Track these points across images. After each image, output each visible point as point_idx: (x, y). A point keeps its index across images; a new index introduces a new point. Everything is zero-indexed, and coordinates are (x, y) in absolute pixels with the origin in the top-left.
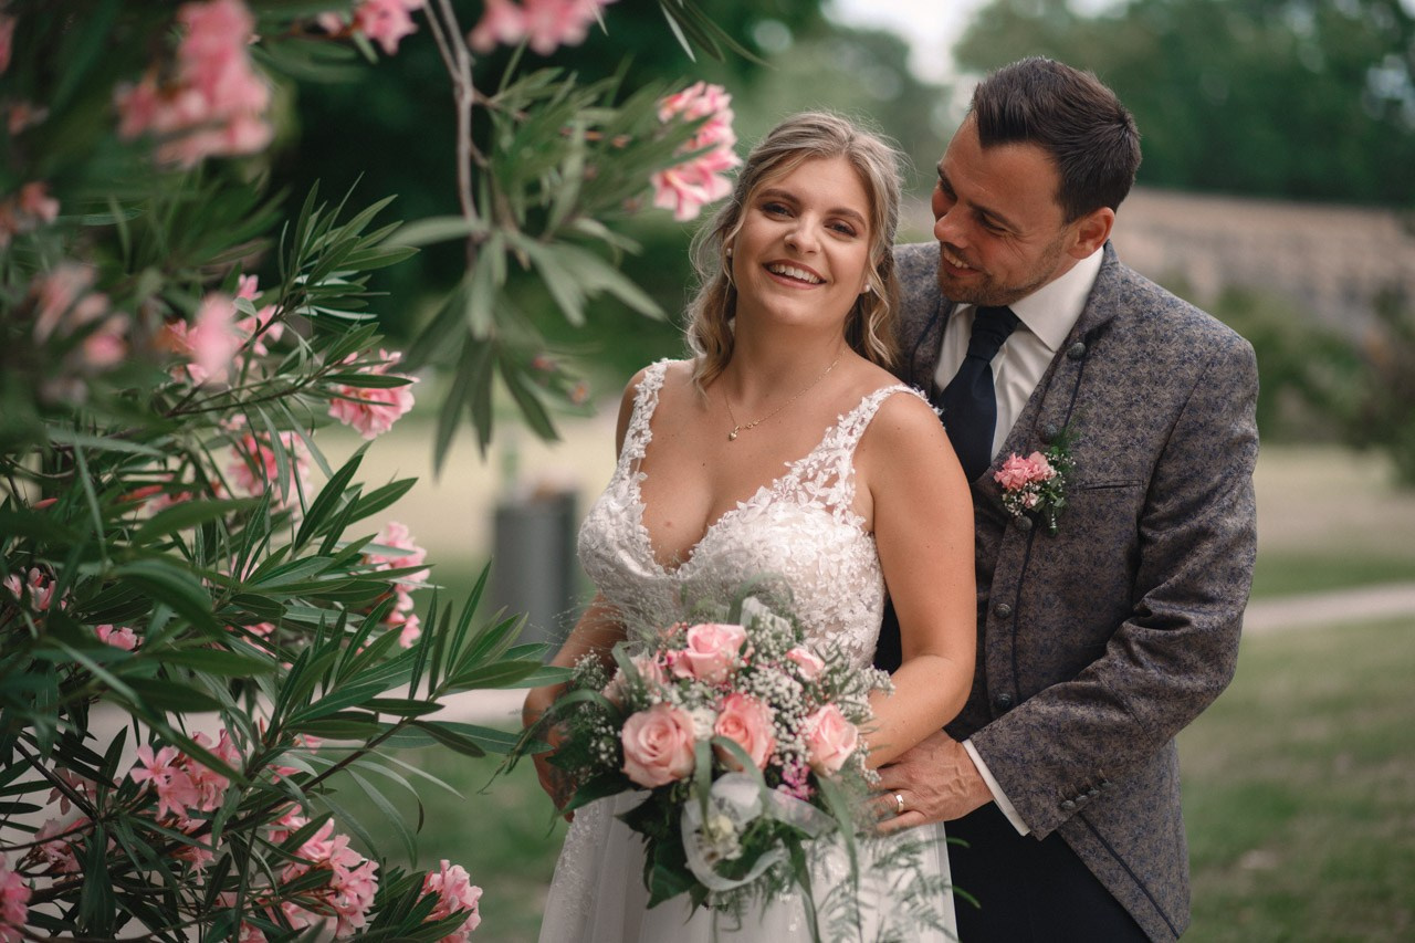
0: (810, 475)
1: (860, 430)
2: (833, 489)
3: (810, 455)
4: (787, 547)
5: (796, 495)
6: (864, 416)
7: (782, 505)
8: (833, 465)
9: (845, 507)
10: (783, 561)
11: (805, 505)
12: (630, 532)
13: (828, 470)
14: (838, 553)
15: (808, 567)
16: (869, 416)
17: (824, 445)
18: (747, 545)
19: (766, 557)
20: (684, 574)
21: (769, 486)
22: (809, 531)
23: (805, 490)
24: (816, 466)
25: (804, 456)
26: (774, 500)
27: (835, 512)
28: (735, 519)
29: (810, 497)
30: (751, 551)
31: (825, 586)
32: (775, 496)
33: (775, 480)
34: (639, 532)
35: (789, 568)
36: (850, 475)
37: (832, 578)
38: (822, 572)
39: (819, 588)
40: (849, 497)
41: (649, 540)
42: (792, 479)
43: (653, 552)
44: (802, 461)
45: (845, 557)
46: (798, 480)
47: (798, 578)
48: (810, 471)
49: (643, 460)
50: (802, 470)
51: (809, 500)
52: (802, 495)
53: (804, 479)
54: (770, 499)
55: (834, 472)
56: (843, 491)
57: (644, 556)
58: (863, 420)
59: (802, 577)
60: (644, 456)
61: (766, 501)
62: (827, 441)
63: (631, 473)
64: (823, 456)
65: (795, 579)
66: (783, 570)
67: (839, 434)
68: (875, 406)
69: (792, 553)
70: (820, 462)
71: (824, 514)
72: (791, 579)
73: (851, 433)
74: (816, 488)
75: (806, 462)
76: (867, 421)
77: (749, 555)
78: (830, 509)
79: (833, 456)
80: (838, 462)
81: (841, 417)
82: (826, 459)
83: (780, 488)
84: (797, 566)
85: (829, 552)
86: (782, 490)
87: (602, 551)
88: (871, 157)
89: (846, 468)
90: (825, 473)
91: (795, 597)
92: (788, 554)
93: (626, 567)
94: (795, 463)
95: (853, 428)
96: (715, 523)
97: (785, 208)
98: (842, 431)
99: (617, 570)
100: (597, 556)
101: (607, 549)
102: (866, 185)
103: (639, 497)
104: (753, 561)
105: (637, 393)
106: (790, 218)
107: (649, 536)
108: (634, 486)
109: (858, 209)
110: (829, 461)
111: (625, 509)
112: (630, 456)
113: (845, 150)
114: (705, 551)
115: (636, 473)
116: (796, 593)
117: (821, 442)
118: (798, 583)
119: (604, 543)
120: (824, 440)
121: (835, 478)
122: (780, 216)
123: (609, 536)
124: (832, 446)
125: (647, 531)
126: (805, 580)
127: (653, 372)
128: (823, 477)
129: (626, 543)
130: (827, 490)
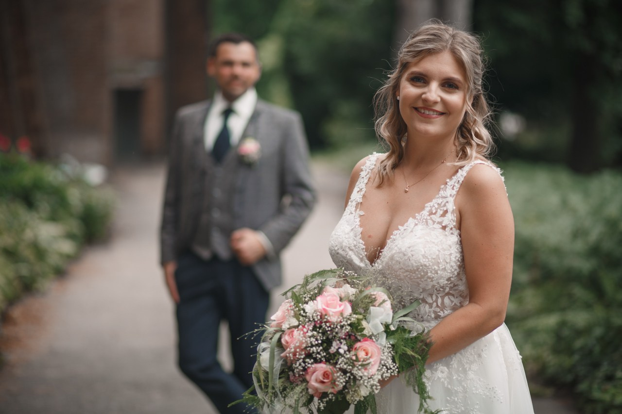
0: (434, 212)
1: (457, 186)
2: (445, 218)
3: (434, 200)
4: (422, 250)
5: (427, 222)
6: (459, 179)
7: (420, 227)
8: (445, 205)
9: (453, 226)
10: (421, 257)
11: (431, 227)
12: (355, 242)
13: (443, 208)
14: (449, 250)
15: (434, 259)
16: (462, 179)
17: (440, 195)
18: (403, 249)
19: (412, 255)
20: (379, 265)
21: (414, 217)
22: (433, 240)
23: (431, 219)
24: (437, 206)
25: (430, 201)
26: (416, 225)
27: (447, 229)
28: (398, 235)
29: (434, 222)
30: (405, 252)
31: (444, 267)
32: (417, 222)
33: (417, 214)
34: (359, 243)
35: (424, 260)
36: (453, 210)
37: (447, 263)
38: (441, 261)
39: (441, 268)
40: (454, 221)
41: (364, 247)
42: (425, 213)
43: (366, 253)
44: (430, 203)
45: (453, 252)
46: (428, 214)
47: (430, 265)
48: (433, 208)
49: (361, 203)
50: (430, 208)
51: (434, 224)
52: (430, 222)
53: (431, 213)
54: (414, 224)
55: (445, 209)
56: (451, 218)
57: (361, 255)
58: (459, 181)
59: (431, 264)
60: (361, 201)
61: (412, 225)
62: (442, 193)
63: (356, 210)
64: (440, 201)
65: (428, 265)
66: (421, 261)
67: (447, 189)
68: (465, 174)
69: (425, 252)
70: (438, 204)
71: (441, 231)
72: (425, 266)
73: (453, 189)
74: (436, 218)
75: (431, 204)
76: (461, 182)
77: (404, 255)
78: (444, 228)
79: (445, 200)
80: (447, 204)
81: (448, 180)
82: (442, 202)
83: (419, 218)
84: (428, 259)
85: (444, 250)
86: (420, 219)
87: (340, 251)
88: (462, 48)
89: (451, 207)
90: (441, 210)
91: (429, 274)
92: (423, 253)
93: (352, 261)
94: (426, 205)
95: (454, 186)
96: (390, 238)
97: (421, 79)
98: (449, 187)
99: (347, 262)
100: (338, 253)
101: (343, 250)
102: (460, 63)
103: (359, 223)
104: (406, 258)
105: (362, 170)
106: (425, 84)
107: (364, 245)
108: (357, 216)
109: (457, 76)
110: (443, 204)
111: (352, 230)
112: (356, 202)
113: (449, 46)
114: (386, 253)
115: (358, 210)
116: (429, 272)
117: (438, 194)
118: (430, 267)
119: (342, 247)
120: (440, 192)
121: (446, 212)
122: (419, 84)
123: (344, 244)
124: (444, 195)
125: (363, 243)
126: (433, 265)
127: (370, 161)
128: (440, 212)
129: (353, 248)
130: (442, 218)
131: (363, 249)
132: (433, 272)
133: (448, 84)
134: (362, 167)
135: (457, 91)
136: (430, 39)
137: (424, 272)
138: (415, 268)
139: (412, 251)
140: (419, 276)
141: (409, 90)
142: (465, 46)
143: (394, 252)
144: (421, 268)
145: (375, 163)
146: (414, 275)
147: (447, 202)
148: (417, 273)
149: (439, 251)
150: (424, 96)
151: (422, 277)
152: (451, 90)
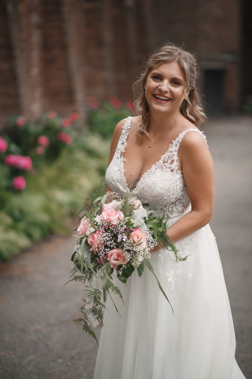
0: (166, 161)
1: (178, 145)
2: (173, 165)
3: (166, 154)
4: (160, 185)
5: (162, 167)
6: (179, 140)
7: (158, 170)
8: (172, 157)
9: (177, 169)
10: (159, 189)
11: (165, 170)
12: (120, 178)
13: (171, 159)
14: (176, 183)
15: (167, 189)
16: (180, 140)
17: (169, 150)
18: (149, 184)
19: (155, 188)
21: (155, 164)
22: (166, 179)
23: (165, 165)
24: (167, 157)
25: (164, 154)
26: (156, 169)
27: (174, 171)
28: (146, 175)
29: (166, 167)
30: (150, 186)
31: (173, 193)
32: (157, 167)
33: (157, 162)
34: (123, 178)
35: (161, 191)
36: (177, 160)
37: (175, 191)
38: (171, 190)
39: (171, 193)
40: (178, 166)
41: (126, 181)
42: (161, 161)
43: (127, 184)
44: (163, 156)
45: (178, 184)
46: (163, 162)
47: (165, 193)
48: (166, 159)
49: (124, 153)
50: (164, 159)
51: (166, 169)
52: (164, 167)
53: (164, 162)
55: (173, 159)
56: (176, 164)
57: (125, 185)
58: (179, 142)
59: (166, 193)
61: (154, 169)
64: (169, 154)
65: (164, 193)
67: (173, 146)
68: (182, 137)
69: (162, 186)
70: (168, 156)
71: (171, 172)
72: (162, 194)
73: (176, 147)
74: (168, 165)
75: (164, 156)
76: (180, 142)
77: (150, 188)
78: (172, 171)
79: (172, 154)
80: (173, 156)
81: (173, 141)
82: (170, 155)
83: (158, 165)
84: (164, 190)
85: (173, 183)
87: (112, 182)
88: (185, 61)
89: (176, 158)
90: (170, 160)
91: (165, 198)
92: (161, 186)
93: (119, 188)
94: (162, 157)
95: (176, 145)
96: (142, 177)
97: (159, 78)
98: (174, 145)
99: (117, 188)
100: (111, 183)
101: (114, 182)
102: (183, 70)
103: (123, 167)
104: (151, 189)
105: (122, 129)
106: (160, 81)
107: (126, 180)
108: (122, 162)
109: (180, 77)
110: (171, 156)
111: (119, 170)
112: (120, 151)
113: (177, 59)
114: (140, 184)
115: (122, 157)
116: (164, 197)
117: (168, 149)
118: (165, 194)
119: (113, 180)
120: (169, 148)
121: (173, 161)
122: (157, 80)
123: (114, 178)
124: (171, 150)
125: (125, 178)
126: (167, 193)
127: (127, 123)
128: (170, 161)
129: (119, 181)
130: (171, 165)
131: (125, 182)
132: (167, 196)
133: (175, 82)
134: (122, 127)
135: (179, 86)
136: (166, 54)
137: (161, 197)
138: (157, 195)
139: (154, 186)
140: (159, 199)
141: (152, 83)
142: (186, 60)
143: (144, 185)
144: (160, 195)
145: (130, 125)
146: (156, 199)
147: (173, 155)
148: (158, 197)
149: (170, 185)
150: (159, 87)
151: (161, 199)
152: (176, 85)
